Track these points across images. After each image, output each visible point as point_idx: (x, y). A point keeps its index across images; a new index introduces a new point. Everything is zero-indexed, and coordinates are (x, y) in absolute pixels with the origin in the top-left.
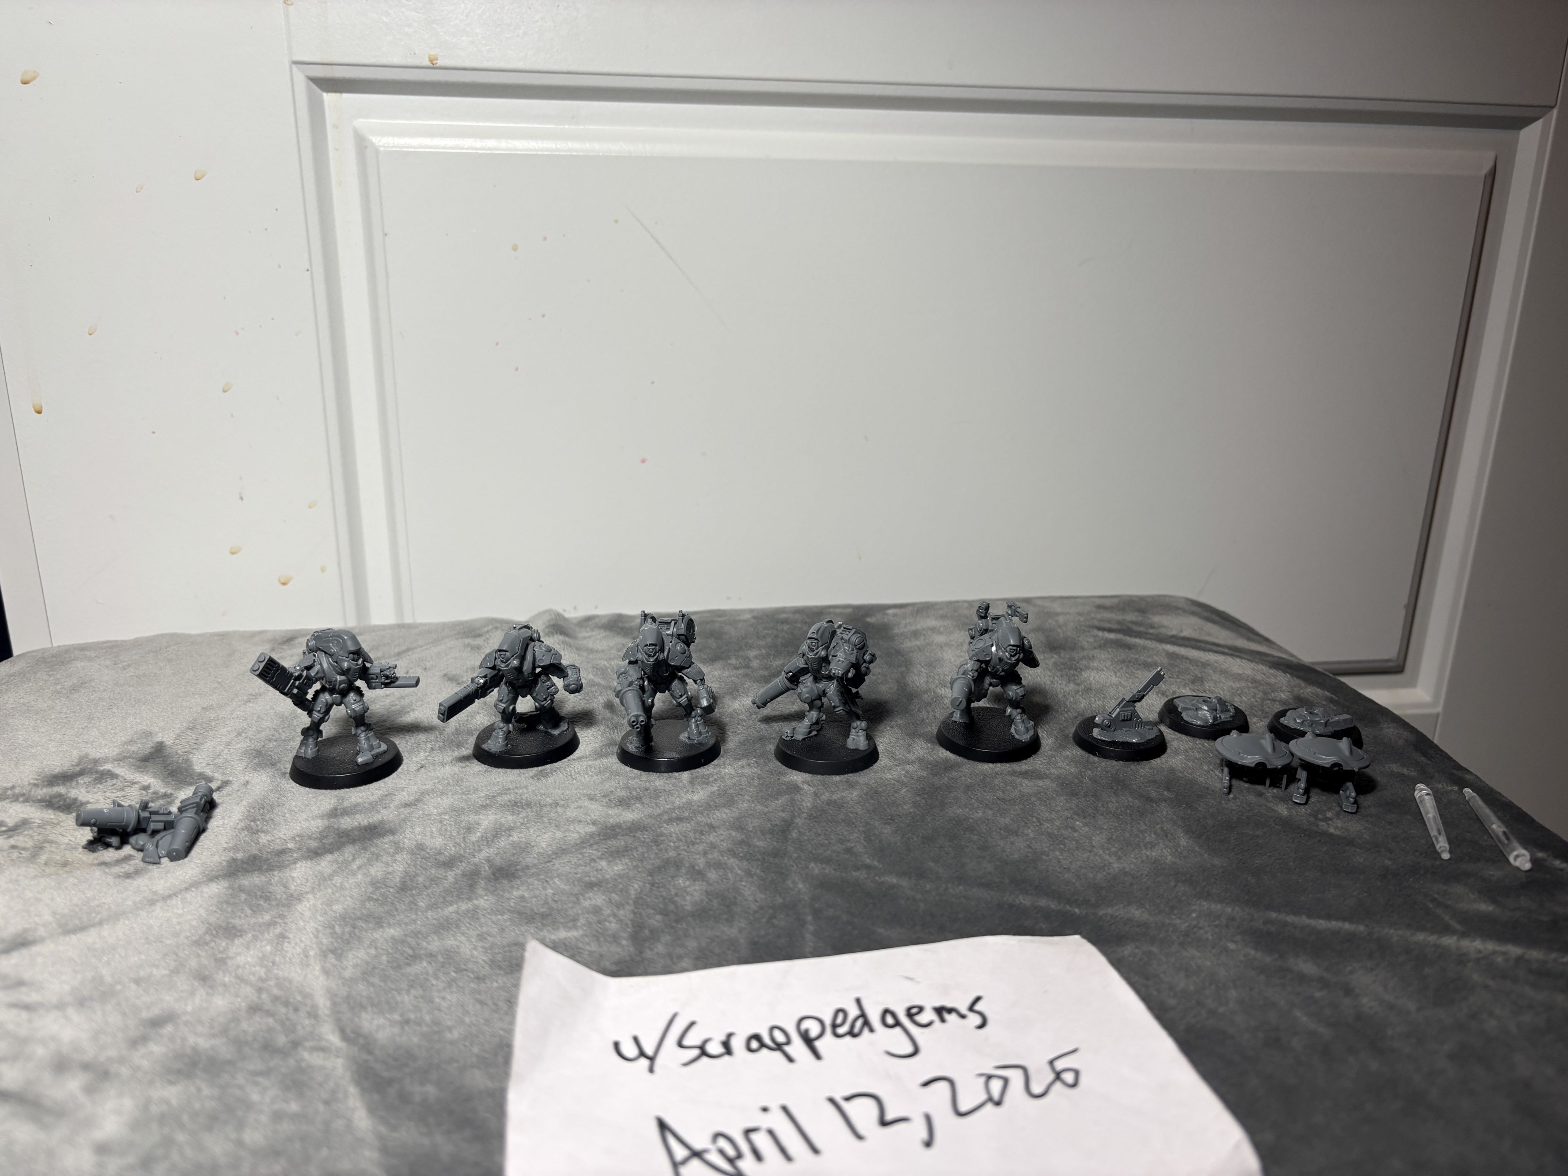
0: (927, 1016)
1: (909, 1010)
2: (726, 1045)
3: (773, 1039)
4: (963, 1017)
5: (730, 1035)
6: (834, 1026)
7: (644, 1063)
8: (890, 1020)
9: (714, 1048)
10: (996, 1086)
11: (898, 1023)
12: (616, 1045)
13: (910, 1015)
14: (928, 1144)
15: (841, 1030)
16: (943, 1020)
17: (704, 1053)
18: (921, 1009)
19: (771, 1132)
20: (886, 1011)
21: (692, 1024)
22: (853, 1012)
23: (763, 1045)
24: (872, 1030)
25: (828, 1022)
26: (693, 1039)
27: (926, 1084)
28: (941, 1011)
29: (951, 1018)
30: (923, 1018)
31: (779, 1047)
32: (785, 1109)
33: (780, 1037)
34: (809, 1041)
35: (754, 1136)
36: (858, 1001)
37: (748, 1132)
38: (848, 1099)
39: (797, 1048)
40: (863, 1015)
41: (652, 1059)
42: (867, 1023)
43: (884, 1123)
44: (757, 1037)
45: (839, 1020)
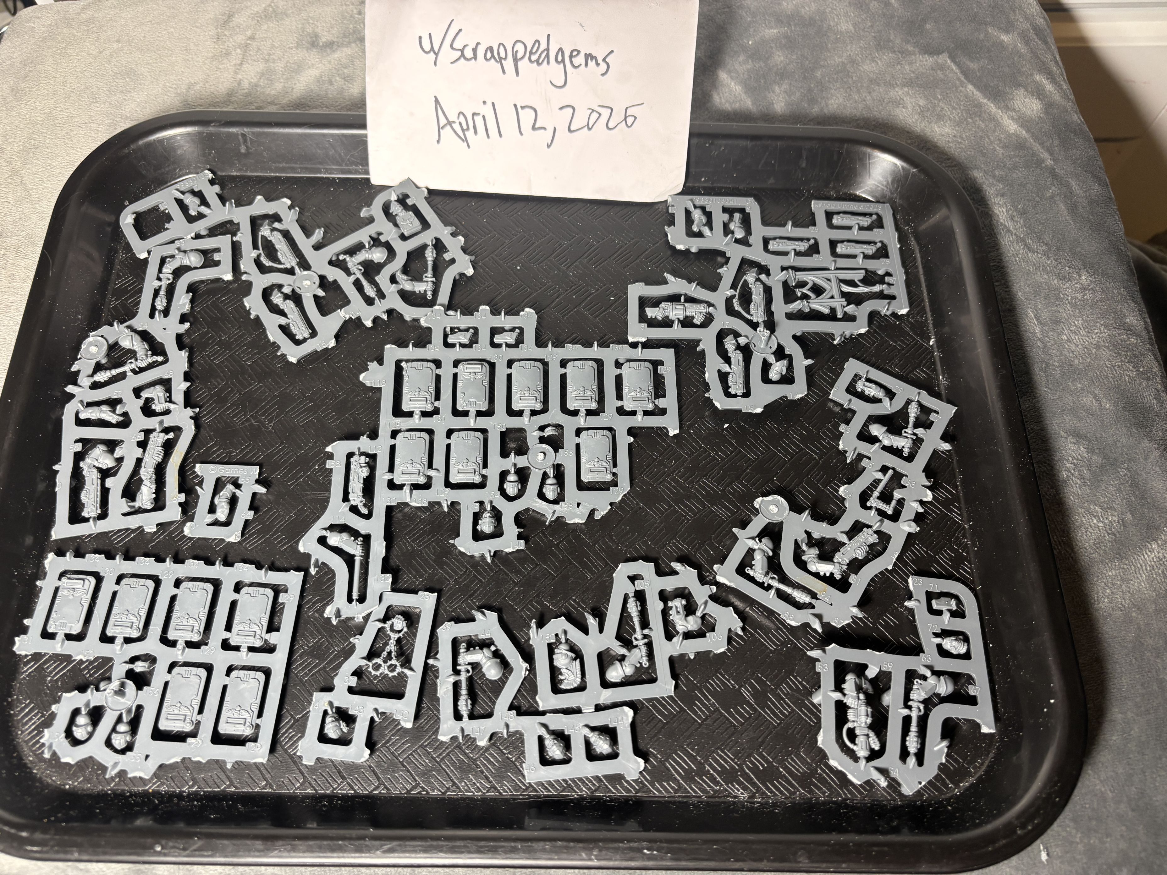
0: (579, 60)
1: (572, 51)
2: (475, 50)
3: (498, 54)
4: (598, 64)
5: (478, 44)
6: (531, 53)
7: (432, 55)
8: (560, 58)
9: (469, 53)
10: (595, 116)
11: (563, 61)
12: (420, 38)
13: (571, 57)
14: (549, 146)
15: (534, 58)
16: (586, 65)
17: (463, 55)
18: (579, 52)
19: (484, 117)
20: (561, 49)
21: (460, 30)
22: (543, 46)
23: (493, 56)
24: (548, 63)
25: (529, 50)
26: (458, 45)
27: (561, 108)
28: (589, 57)
29: (592, 64)
30: (577, 61)
31: (500, 60)
32: (493, 104)
33: (503, 55)
34: (516, 60)
35: (476, 117)
36: (549, 35)
37: (474, 114)
38: (522, 108)
39: (509, 64)
40: (548, 49)
41: (437, 54)
42: (548, 56)
43: (534, 128)
44: (491, 49)
45: (534, 51)
